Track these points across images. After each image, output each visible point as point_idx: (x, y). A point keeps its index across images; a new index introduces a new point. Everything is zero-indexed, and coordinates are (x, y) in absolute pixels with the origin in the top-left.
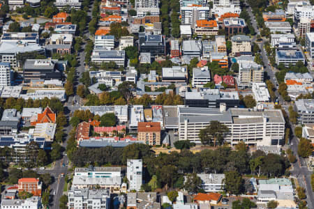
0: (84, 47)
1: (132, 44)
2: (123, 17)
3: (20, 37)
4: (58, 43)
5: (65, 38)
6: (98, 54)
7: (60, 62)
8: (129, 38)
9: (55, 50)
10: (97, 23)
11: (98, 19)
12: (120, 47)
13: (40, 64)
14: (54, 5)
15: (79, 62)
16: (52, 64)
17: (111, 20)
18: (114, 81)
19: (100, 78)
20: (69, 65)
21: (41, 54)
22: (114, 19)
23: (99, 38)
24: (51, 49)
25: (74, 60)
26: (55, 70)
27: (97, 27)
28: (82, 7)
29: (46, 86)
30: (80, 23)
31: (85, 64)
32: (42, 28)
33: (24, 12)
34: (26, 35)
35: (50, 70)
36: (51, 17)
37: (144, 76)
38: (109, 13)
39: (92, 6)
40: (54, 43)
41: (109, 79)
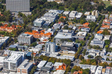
0: (90, 38)
1: (108, 39)
2: (110, 26)
3: (66, 31)
4: (80, 35)
5: (83, 33)
6: (93, 42)
7: (77, 44)
8: (108, 36)
9: (78, 38)
10: (100, 28)
11: (101, 26)
12: (104, 39)
13: (68, 44)
14: (85, 19)
15: (86, 44)
16: (73, 45)
17: (106, 27)
18: (96, 54)
19: (90, 52)
20: (81, 45)
21: (70, 40)
22: (107, 27)
23: (97, 35)
24: (76, 38)
25: (84, 43)
26: (73, 47)
27: (99, 29)
28: (96, 21)
29: (69, 53)
30: (92, 28)
31: (88, 45)
32: (77, 28)
33: (73, 21)
34: (69, 31)
35: (71, 47)
36: (82, 24)
37: (109, 53)
38: (105, 24)
39: (101, 20)
40: (79, 35)
41: (93, 53)
